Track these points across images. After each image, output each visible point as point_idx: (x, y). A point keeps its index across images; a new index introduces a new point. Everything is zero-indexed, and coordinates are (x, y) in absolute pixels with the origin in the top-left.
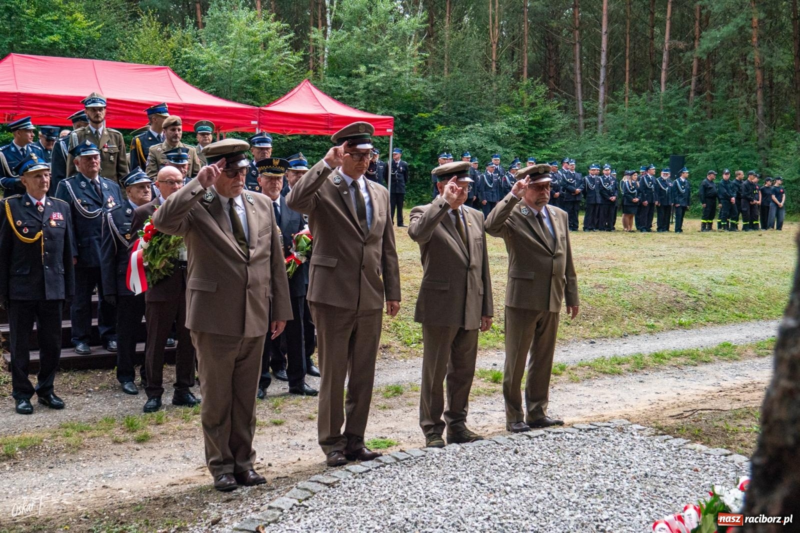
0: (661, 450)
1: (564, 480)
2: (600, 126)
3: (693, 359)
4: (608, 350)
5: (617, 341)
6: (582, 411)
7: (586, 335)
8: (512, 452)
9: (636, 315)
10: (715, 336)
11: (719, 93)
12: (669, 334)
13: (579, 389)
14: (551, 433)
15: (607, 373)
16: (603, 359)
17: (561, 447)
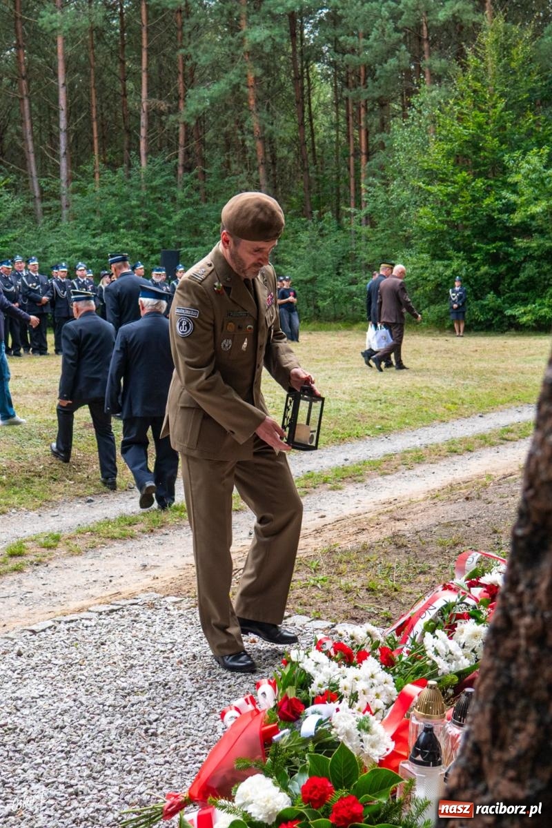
1: (90, 681)
2: (65, 212)
4: (111, 509)
5: (122, 496)
6: (91, 592)
7: (81, 491)
11: (213, 170)
13: (83, 563)
14: (62, 623)
15: (116, 538)
16: (108, 522)
17: (80, 638)
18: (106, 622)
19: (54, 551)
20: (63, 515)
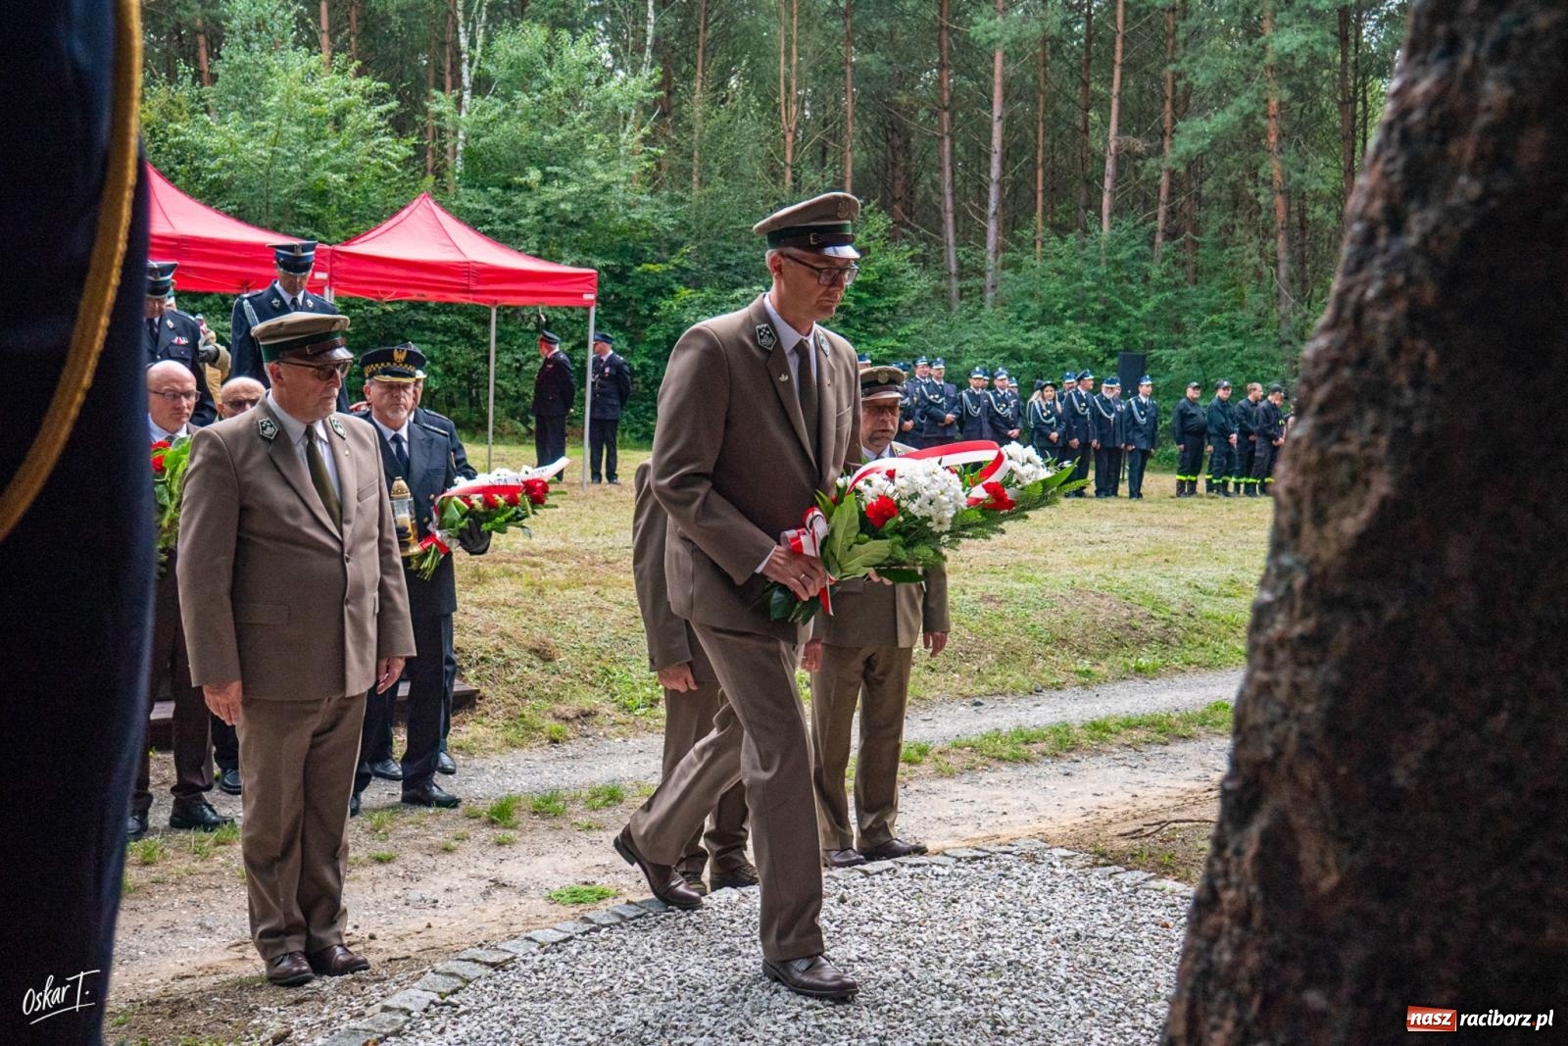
0: (1103, 891)
1: (930, 948)
2: (990, 295)
3: (1160, 732)
4: (1005, 717)
5: (1023, 701)
6: (959, 830)
7: (966, 690)
8: (835, 902)
9: (1058, 652)
10: (1202, 690)
11: (1207, 238)
12: (1118, 687)
13: (955, 789)
15: (1004, 760)
16: (998, 734)
17: (925, 890)
18: (964, 872)
19: (916, 768)
20: (938, 720)
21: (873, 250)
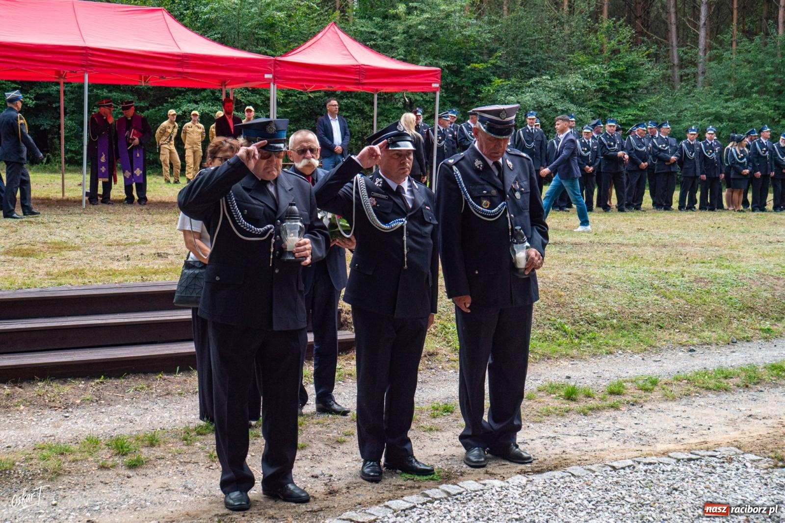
4: (711, 360)
5: (723, 349)
6: (679, 437)
7: (684, 341)
9: (747, 316)
13: (676, 408)
14: (642, 464)
15: (710, 389)
16: (706, 372)
17: (655, 481)
18: (682, 469)
19: (650, 394)
20: (664, 361)
21: (622, 51)
